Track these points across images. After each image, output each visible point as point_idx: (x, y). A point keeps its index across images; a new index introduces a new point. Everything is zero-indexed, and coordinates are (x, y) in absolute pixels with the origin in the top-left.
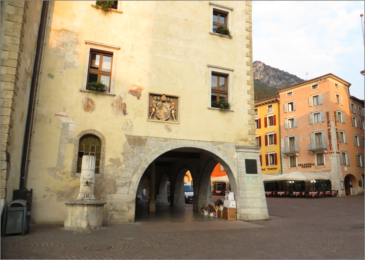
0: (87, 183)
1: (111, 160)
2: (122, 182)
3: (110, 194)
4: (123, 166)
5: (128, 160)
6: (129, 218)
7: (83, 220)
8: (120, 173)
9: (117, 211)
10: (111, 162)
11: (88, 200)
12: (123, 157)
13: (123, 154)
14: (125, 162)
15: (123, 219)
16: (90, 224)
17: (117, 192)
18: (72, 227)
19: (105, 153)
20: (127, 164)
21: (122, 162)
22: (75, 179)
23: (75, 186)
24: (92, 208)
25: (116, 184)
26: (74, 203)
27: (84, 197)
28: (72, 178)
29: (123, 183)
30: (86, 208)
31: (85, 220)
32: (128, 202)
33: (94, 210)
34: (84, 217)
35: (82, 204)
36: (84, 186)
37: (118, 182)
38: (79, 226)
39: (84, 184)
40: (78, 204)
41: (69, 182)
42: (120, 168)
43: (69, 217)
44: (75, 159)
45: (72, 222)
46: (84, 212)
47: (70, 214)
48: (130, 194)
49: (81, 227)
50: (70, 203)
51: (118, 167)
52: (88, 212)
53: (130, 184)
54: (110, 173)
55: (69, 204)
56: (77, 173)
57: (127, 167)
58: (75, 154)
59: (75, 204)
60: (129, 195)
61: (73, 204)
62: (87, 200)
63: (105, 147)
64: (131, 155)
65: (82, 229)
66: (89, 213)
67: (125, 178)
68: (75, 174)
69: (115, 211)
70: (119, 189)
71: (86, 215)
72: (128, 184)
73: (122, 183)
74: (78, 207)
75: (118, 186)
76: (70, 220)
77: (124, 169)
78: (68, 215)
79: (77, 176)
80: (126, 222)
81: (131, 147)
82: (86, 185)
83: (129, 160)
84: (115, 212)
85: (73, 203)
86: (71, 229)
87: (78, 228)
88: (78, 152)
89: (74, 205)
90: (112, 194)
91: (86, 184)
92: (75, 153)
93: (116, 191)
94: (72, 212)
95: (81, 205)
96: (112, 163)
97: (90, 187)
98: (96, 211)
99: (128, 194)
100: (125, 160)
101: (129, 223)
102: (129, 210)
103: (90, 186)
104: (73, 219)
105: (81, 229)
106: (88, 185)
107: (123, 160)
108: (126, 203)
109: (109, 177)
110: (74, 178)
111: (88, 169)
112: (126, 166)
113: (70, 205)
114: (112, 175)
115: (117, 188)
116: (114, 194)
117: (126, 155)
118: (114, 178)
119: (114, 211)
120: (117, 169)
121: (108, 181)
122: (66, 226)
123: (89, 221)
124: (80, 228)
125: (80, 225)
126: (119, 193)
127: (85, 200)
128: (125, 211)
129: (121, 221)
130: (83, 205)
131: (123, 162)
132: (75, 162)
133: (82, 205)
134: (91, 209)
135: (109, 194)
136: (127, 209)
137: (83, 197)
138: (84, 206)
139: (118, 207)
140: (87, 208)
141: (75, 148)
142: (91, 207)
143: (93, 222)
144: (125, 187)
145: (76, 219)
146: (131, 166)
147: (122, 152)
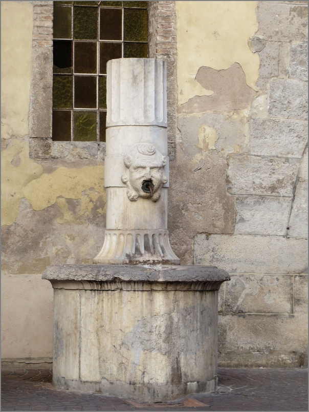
0: (147, 185)
1: (204, 75)
2: (257, 181)
3: (208, 235)
4: (262, 102)
5: (281, 76)
6: (295, 346)
7: (154, 353)
8: (247, 141)
9: (240, 313)
10: (207, 88)
11: (159, 262)
12: (256, 58)
13: (257, 44)
14: (268, 86)
15: (271, 352)
16: (183, 369)
17: (240, 227)
18: (104, 381)
19: (173, 45)
20: (278, 94)
21: (252, 85)
22: (49, 171)
23: (53, 202)
24: (185, 299)
25: (234, 190)
26: (110, 278)
27: (137, 250)
28: (34, 167)
29: (264, 184)
30: (160, 300)
31: (159, 350)
32: (289, 275)
33: (194, 308)
34: (154, 337)
35: (143, 282)
36: (133, 200)
37: (242, 180)
38: (139, 379)
39: (133, 193)
40: (129, 282)
41: (26, 184)
42: (246, 113)
43: (89, 340)
44: (42, 75)
45: (102, 360)
46: (154, 316)
47: (88, 326)
48: (295, 235)
49: (146, 380)
50: (90, 277)
51: (236, 111)
52: (171, 318)
53: (295, 188)
54: (201, 137)
55: (82, 282)
56: (56, 143)
57: (279, 106)
58: (40, 50)
59: (114, 281)
60: (293, 242)
61: (101, 283)
62: (154, 263)
63: (174, 11)
64: (294, 51)
65: (149, 389)
66: (176, 320)
67: (271, 161)
68: (48, 147)
69: (234, 314)
70: (246, 214)
71: (163, 329)
72: (286, 191)
73: (261, 186)
74: (127, 295)
75: (241, 200)
76: (95, 352)
77: (265, 116)
78: (77, 328)
79: (57, 155)
80: (285, 365)
81: (294, 10)
82: (140, 197)
83: (286, 72)
84: (235, 318)
85: (105, 279)
86: (100, 391)
87: (132, 383)
88: (51, 43)
89: (106, 287)
90: (215, 239)
91: (143, 193)
92: (40, 46)
93: (234, 222)
94: (99, 318)
95: (140, 287)
96: (210, 93)
97: (158, 204)
98: (202, 313)
99: (287, 236)
100: (265, 72)
101: (298, 370)
102: (297, 308)
103: (155, 201)
104: (109, 346)
105: (146, 390)
106: (148, 198)
107: (261, 77)
108: (282, 280)
109: (198, 157)
110: (47, 164)
111: (142, 120)
112: (273, 104)
113: (88, 287)
114: (211, 147)
115: (238, 208)
116: (225, 237)
117: (270, 50)
118: (221, 162)
119: (228, 317)
120: (235, 116)
121: (196, 175)
122: (75, 376)
123: (179, 354)
124: (143, 384)
125: (139, 373)
126: (250, 234)
127: (145, 262)
128: (276, 316)
129: (260, 362)
130: (149, 284)
131: (257, 84)
132: (45, 88)
133: (146, 287)
134: (182, 304)
135: (204, 236)
136: (288, 306)
137: (130, 250)
138: (152, 290)
139: (247, 295)
140: (167, 298)
141: (38, 23)
142: (181, 294)
143: (192, 361)
144: (274, 205)
145: (123, 350)
146: (298, 101)
147: (252, 35)
